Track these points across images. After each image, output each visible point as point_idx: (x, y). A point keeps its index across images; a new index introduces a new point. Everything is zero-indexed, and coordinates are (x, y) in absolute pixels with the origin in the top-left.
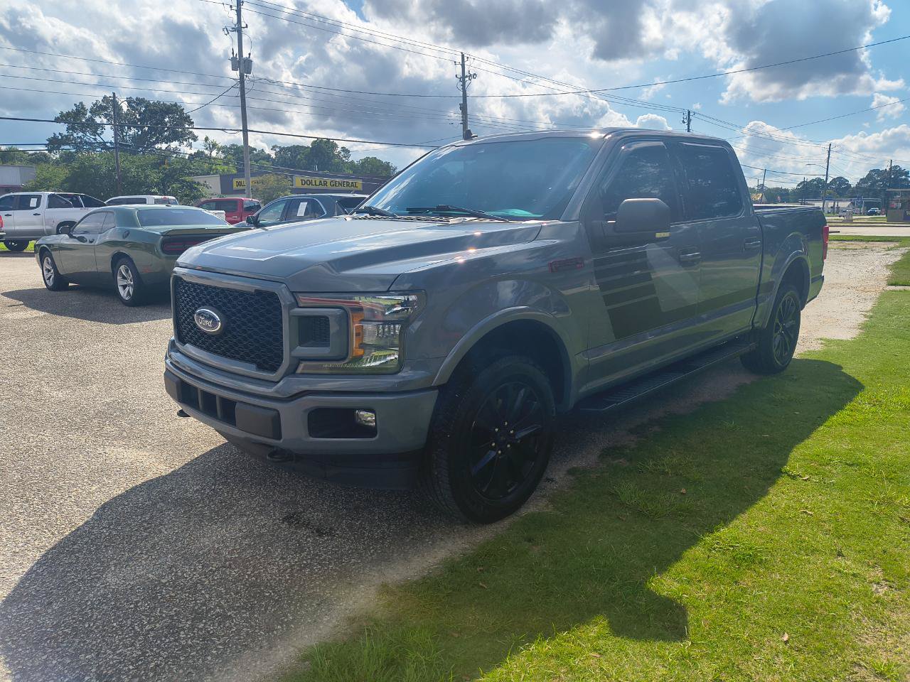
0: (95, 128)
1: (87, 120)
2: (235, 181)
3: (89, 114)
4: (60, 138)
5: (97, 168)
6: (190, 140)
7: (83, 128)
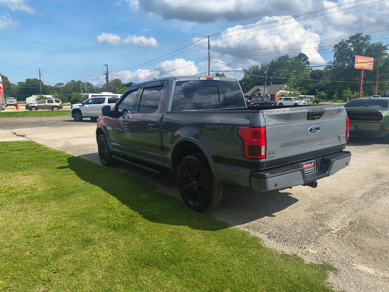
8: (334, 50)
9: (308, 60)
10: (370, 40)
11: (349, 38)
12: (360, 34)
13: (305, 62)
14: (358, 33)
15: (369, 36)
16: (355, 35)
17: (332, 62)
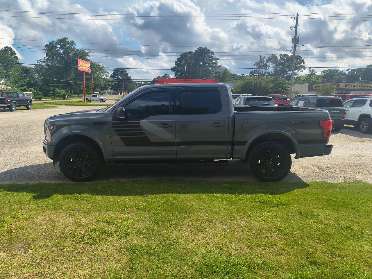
0: (266, 66)
1: (264, 64)
2: (314, 86)
3: (265, 62)
4: (254, 71)
5: (251, 83)
6: (302, 70)
7: (262, 67)
8: (45, 49)
9: (16, 55)
10: (75, 45)
11: (57, 40)
12: (66, 38)
13: (13, 56)
14: (64, 38)
15: (74, 41)
16: (62, 38)
17: (42, 60)
